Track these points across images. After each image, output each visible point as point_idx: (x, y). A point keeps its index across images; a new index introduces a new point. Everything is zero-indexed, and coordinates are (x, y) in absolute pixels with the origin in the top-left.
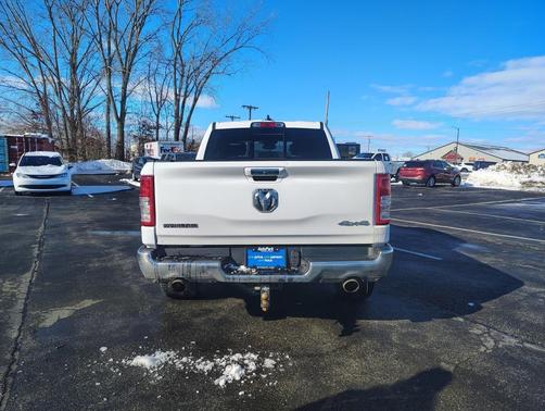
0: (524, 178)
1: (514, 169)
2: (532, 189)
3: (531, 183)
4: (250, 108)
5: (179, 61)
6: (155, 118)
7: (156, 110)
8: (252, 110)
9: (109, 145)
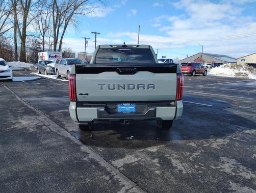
0: (237, 71)
1: (232, 67)
2: (240, 77)
3: (240, 74)
4: (96, 33)
5: (55, 6)
6: (42, 38)
7: (42, 33)
8: (97, 35)
9: (16, 52)
